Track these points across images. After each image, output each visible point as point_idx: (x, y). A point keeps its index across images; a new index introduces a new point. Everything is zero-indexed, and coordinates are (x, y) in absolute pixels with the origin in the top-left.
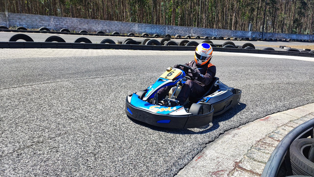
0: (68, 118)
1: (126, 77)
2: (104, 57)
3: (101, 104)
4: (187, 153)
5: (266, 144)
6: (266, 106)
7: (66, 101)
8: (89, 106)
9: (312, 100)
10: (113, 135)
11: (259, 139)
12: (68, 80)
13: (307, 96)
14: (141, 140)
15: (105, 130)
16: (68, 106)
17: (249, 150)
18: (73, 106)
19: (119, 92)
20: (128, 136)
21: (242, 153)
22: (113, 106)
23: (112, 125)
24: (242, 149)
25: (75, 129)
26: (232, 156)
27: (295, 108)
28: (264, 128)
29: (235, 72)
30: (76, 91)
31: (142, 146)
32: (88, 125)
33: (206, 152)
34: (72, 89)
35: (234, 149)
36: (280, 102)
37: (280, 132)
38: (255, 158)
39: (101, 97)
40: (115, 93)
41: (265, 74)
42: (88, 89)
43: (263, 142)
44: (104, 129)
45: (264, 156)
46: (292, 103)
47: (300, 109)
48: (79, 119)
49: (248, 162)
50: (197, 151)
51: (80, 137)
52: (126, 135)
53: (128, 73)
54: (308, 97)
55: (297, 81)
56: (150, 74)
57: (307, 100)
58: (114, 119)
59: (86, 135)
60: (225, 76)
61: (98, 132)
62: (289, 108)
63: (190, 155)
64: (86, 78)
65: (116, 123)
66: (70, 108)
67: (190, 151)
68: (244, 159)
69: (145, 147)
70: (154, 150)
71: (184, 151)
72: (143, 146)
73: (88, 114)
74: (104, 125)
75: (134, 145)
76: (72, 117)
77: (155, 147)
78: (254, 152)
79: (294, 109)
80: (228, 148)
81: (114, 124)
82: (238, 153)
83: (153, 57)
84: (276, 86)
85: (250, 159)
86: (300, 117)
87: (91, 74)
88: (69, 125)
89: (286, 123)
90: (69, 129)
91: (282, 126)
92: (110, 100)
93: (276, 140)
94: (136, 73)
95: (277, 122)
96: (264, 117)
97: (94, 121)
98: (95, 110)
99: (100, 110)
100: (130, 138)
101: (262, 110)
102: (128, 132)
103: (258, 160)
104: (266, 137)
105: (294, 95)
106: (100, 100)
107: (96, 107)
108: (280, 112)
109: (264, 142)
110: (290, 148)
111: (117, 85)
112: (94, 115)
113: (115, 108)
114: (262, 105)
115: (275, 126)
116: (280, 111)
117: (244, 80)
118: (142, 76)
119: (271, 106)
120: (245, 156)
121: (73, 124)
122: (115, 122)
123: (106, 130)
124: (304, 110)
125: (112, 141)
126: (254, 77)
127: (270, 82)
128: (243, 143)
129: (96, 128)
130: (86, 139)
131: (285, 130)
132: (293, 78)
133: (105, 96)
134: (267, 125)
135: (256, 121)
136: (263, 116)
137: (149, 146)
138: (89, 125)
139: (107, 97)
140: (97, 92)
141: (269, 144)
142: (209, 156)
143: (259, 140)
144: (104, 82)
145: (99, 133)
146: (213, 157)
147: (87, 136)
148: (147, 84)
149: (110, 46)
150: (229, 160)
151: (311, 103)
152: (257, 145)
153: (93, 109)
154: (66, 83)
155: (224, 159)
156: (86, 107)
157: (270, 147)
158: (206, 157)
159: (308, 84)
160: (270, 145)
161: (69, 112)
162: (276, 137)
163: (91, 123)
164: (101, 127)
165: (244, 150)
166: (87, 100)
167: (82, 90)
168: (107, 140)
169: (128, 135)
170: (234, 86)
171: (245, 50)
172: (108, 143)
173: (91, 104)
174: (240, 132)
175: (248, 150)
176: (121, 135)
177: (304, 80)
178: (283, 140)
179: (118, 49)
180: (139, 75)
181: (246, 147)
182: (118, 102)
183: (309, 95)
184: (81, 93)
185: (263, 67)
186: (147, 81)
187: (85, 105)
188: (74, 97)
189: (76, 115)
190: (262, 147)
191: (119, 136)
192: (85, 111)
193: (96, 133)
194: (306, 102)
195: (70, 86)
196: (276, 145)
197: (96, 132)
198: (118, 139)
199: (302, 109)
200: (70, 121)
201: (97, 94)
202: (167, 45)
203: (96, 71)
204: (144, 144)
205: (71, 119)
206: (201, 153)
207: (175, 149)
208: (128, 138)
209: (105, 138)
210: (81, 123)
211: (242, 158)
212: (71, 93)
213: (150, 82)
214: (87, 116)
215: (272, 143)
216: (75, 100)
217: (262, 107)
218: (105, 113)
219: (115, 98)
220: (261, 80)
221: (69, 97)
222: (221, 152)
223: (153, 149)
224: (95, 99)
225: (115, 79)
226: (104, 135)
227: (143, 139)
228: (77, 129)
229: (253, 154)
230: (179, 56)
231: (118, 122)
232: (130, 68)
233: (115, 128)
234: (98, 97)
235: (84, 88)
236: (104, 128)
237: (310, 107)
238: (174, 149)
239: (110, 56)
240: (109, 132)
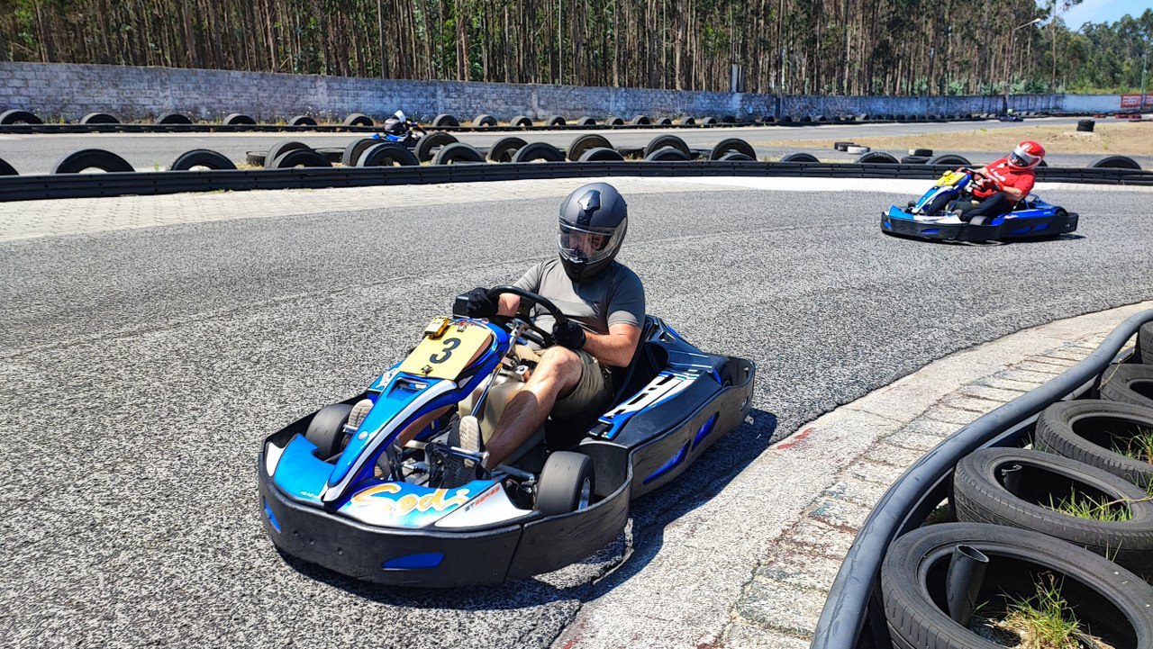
0: (13, 540)
1: (275, 316)
2: (186, 230)
3: (165, 457)
4: (518, 636)
5: (805, 548)
6: (797, 387)
7: (6, 459)
8: (110, 468)
9: (944, 346)
10: (214, 601)
11: (777, 533)
12: (19, 351)
13: (926, 331)
14: (335, 602)
15: (179, 581)
16: (12, 483)
17: (747, 584)
18: (35, 479)
19: (247, 386)
20: (280, 593)
21: (721, 600)
22: (217, 459)
23: (210, 550)
24: (721, 585)
25: (44, 594)
26: (689, 621)
27: (892, 385)
28: (793, 481)
29: (690, 258)
30: (54, 405)
31: (337, 634)
32: (100, 566)
33: (591, 620)
34: (37, 395)
35: (692, 587)
36: (843, 365)
37: (847, 490)
38: (769, 619)
39: (167, 421)
40: (228, 393)
41: (789, 258)
42: (110, 388)
43: (793, 541)
44: (173, 576)
45: (800, 605)
46: (880, 366)
47: (909, 387)
48: (61, 540)
49: (745, 637)
50: (560, 618)
51: (65, 631)
52: (270, 589)
53: (284, 298)
54: (930, 337)
55: (894, 276)
56: (371, 294)
57: (928, 347)
58: (219, 522)
59: (93, 618)
60: (656, 278)
61: (145, 592)
62: (872, 385)
63: (530, 642)
64: (99, 336)
65: (227, 539)
66: (22, 493)
67: (529, 623)
68: (731, 625)
69: (352, 636)
70: (386, 643)
71: (506, 627)
72: (342, 630)
73: (102, 511)
74: (176, 557)
75: (303, 633)
76: (30, 535)
77: (391, 629)
78: (765, 591)
79: (887, 388)
80: (673, 588)
81: (220, 546)
82: (711, 604)
83: (386, 215)
84: (826, 303)
85: (750, 621)
86: (908, 420)
87: (126, 315)
88: (17, 575)
89: (866, 448)
90: (16, 594)
91: (852, 463)
92: (205, 431)
93: (835, 526)
94: (319, 293)
95: (834, 450)
96: (793, 432)
97: (128, 544)
98: (135, 485)
99: (157, 485)
100: (285, 603)
101: (786, 404)
102: (278, 574)
103: (778, 626)
104: (801, 517)
105: (887, 333)
106: (162, 438)
107: (143, 471)
108: (843, 405)
109: (798, 540)
110: (882, 575)
111: (239, 354)
112: (132, 509)
113: (227, 468)
114: (786, 387)
115: (829, 464)
116: (844, 401)
117: (722, 288)
118: (344, 304)
119: (815, 385)
120: (735, 613)
121: (32, 572)
122: (223, 535)
123: (183, 577)
124: (919, 387)
125: (206, 630)
126: (753, 272)
127: (808, 289)
128: (726, 558)
129: (139, 576)
130: (90, 638)
131: (864, 477)
132: (879, 266)
133: (183, 412)
134: (802, 468)
135: (766, 455)
136: (787, 431)
137: (369, 629)
138: (108, 565)
139: (194, 417)
140: (150, 400)
141: (814, 546)
142: (606, 634)
143: (778, 536)
144: (181, 345)
145: (151, 596)
146: (618, 636)
147: (95, 620)
148: (361, 340)
149: (213, 181)
150: (676, 641)
151: (940, 358)
152: (772, 559)
153: (129, 485)
154: (12, 368)
155: (657, 638)
156: (96, 475)
157: (818, 558)
158: (591, 641)
159: (929, 285)
160: (817, 550)
161: (19, 510)
162: (835, 515)
163: (117, 554)
164: (162, 568)
165: (729, 586)
166: (104, 441)
167: (81, 395)
168: (185, 629)
169: (279, 587)
170: (688, 315)
171: (723, 165)
172: (191, 642)
173: (119, 460)
174: (713, 509)
175: (743, 586)
176: (248, 592)
177: (916, 270)
178: (856, 548)
179: (249, 190)
180: (330, 301)
181: (736, 572)
182: (241, 433)
183: (932, 327)
184: (75, 411)
185: (783, 228)
186: (363, 327)
187: (92, 467)
188: (42, 433)
189: (47, 523)
190: (792, 563)
191: (239, 600)
192: (89, 498)
193: (139, 600)
194: (926, 357)
195: (28, 380)
196: (836, 548)
197: (137, 597)
198: (234, 617)
199: (914, 385)
200: (19, 557)
201: (149, 406)
202: (441, 163)
203: (149, 298)
204: (348, 621)
205: (27, 543)
206: (573, 626)
207: (473, 625)
208: (280, 603)
209: (179, 617)
210: (71, 561)
211: (724, 621)
212: (32, 415)
213: (376, 330)
214: (98, 521)
215: (822, 542)
216: (49, 447)
217: (784, 395)
218: (179, 496)
219: (229, 420)
220: (777, 282)
221: (19, 438)
222: (647, 611)
223: (385, 637)
224: (136, 433)
225: (228, 330)
226: (175, 602)
227: (340, 597)
228: (52, 593)
229: (762, 602)
230: (488, 206)
231: (239, 533)
232: (292, 272)
233: (223, 564)
234: (151, 421)
235: (90, 385)
236: (173, 572)
237: (939, 375)
238: (468, 624)
239: (213, 223)
240: (197, 587)
